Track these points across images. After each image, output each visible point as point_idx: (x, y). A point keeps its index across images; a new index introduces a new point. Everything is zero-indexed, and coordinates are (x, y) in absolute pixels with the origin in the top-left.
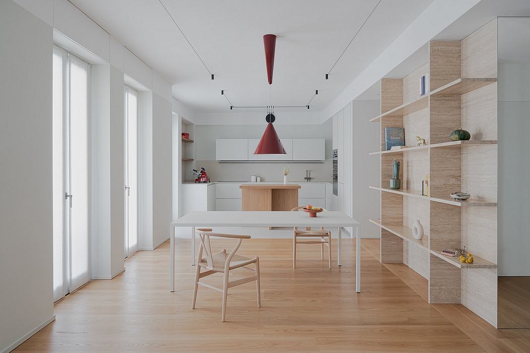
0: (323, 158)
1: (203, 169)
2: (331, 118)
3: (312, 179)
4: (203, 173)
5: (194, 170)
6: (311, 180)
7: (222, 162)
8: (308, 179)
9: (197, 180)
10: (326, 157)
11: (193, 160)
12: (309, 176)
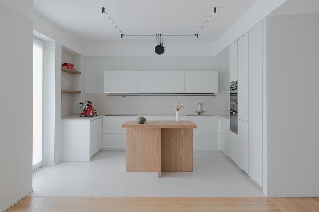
0: (215, 91)
1: (89, 102)
2: (228, 47)
3: (205, 112)
4: (89, 105)
5: (80, 103)
6: (204, 114)
7: (111, 95)
8: (200, 112)
9: (82, 114)
10: (220, 90)
11: (80, 92)
12: (201, 108)
